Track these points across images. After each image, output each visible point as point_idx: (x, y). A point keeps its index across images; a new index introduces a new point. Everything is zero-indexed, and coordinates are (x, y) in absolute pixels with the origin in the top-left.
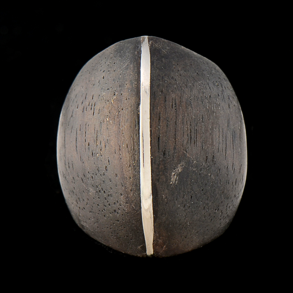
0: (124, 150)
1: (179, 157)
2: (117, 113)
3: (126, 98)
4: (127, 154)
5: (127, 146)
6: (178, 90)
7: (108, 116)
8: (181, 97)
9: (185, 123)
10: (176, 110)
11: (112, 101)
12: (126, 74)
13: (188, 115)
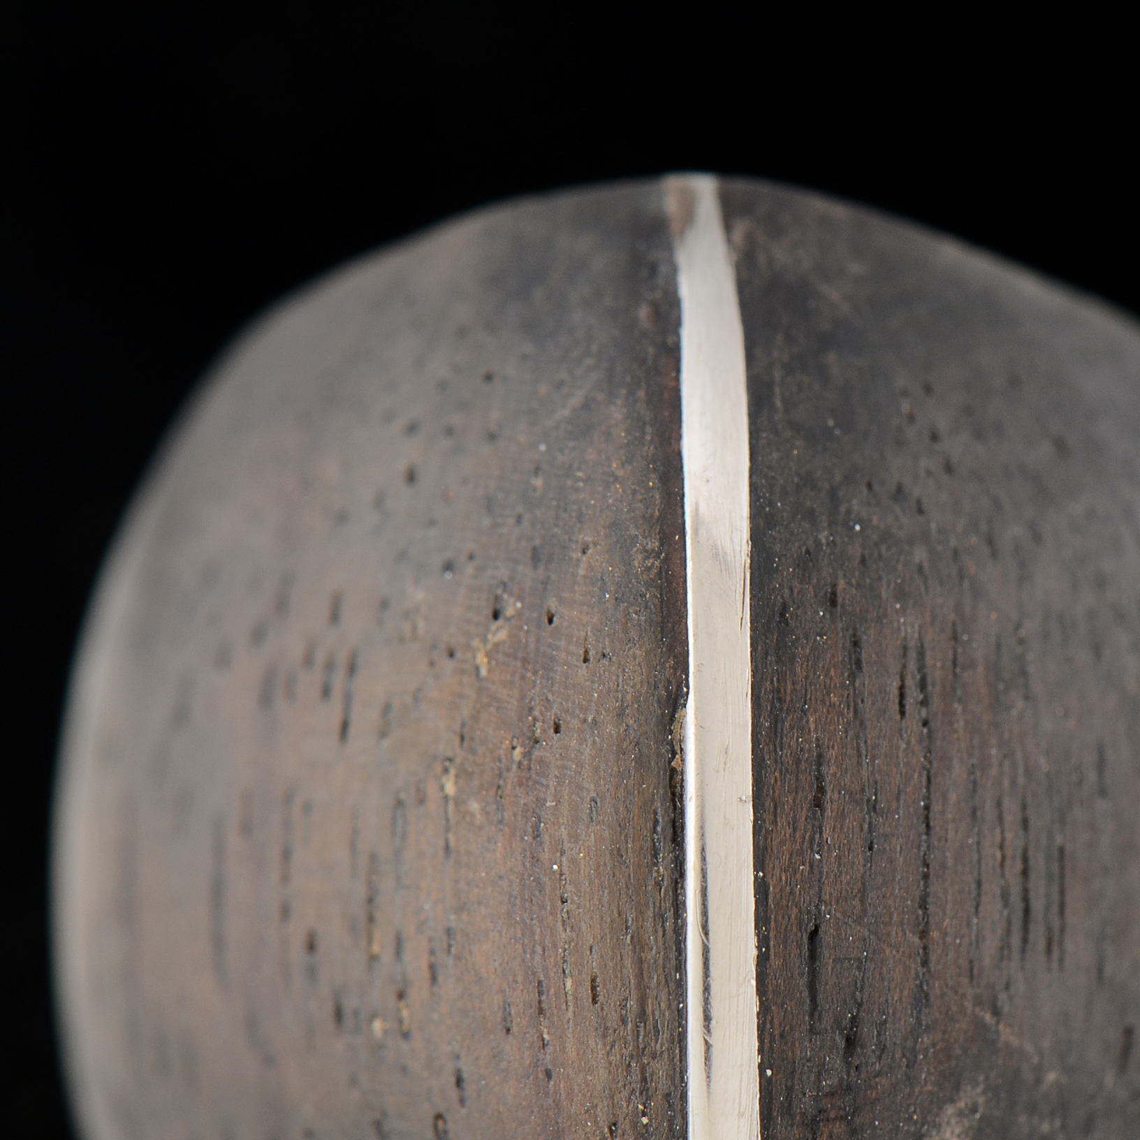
0: (570, 1014)
1: (949, 1057)
2: (518, 751)
3: (586, 652)
4: (592, 1043)
5: (593, 988)
6: (942, 584)
7: (450, 760)
8: (959, 629)
9: (989, 812)
10: (925, 723)
11: (482, 660)
12: (580, 474)
13: (1009, 755)
